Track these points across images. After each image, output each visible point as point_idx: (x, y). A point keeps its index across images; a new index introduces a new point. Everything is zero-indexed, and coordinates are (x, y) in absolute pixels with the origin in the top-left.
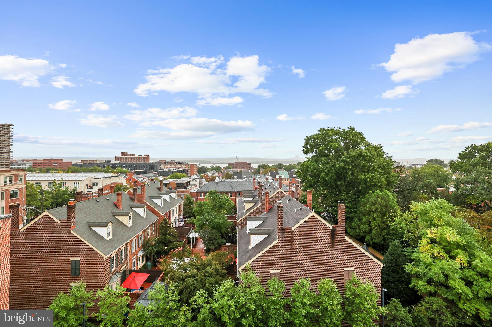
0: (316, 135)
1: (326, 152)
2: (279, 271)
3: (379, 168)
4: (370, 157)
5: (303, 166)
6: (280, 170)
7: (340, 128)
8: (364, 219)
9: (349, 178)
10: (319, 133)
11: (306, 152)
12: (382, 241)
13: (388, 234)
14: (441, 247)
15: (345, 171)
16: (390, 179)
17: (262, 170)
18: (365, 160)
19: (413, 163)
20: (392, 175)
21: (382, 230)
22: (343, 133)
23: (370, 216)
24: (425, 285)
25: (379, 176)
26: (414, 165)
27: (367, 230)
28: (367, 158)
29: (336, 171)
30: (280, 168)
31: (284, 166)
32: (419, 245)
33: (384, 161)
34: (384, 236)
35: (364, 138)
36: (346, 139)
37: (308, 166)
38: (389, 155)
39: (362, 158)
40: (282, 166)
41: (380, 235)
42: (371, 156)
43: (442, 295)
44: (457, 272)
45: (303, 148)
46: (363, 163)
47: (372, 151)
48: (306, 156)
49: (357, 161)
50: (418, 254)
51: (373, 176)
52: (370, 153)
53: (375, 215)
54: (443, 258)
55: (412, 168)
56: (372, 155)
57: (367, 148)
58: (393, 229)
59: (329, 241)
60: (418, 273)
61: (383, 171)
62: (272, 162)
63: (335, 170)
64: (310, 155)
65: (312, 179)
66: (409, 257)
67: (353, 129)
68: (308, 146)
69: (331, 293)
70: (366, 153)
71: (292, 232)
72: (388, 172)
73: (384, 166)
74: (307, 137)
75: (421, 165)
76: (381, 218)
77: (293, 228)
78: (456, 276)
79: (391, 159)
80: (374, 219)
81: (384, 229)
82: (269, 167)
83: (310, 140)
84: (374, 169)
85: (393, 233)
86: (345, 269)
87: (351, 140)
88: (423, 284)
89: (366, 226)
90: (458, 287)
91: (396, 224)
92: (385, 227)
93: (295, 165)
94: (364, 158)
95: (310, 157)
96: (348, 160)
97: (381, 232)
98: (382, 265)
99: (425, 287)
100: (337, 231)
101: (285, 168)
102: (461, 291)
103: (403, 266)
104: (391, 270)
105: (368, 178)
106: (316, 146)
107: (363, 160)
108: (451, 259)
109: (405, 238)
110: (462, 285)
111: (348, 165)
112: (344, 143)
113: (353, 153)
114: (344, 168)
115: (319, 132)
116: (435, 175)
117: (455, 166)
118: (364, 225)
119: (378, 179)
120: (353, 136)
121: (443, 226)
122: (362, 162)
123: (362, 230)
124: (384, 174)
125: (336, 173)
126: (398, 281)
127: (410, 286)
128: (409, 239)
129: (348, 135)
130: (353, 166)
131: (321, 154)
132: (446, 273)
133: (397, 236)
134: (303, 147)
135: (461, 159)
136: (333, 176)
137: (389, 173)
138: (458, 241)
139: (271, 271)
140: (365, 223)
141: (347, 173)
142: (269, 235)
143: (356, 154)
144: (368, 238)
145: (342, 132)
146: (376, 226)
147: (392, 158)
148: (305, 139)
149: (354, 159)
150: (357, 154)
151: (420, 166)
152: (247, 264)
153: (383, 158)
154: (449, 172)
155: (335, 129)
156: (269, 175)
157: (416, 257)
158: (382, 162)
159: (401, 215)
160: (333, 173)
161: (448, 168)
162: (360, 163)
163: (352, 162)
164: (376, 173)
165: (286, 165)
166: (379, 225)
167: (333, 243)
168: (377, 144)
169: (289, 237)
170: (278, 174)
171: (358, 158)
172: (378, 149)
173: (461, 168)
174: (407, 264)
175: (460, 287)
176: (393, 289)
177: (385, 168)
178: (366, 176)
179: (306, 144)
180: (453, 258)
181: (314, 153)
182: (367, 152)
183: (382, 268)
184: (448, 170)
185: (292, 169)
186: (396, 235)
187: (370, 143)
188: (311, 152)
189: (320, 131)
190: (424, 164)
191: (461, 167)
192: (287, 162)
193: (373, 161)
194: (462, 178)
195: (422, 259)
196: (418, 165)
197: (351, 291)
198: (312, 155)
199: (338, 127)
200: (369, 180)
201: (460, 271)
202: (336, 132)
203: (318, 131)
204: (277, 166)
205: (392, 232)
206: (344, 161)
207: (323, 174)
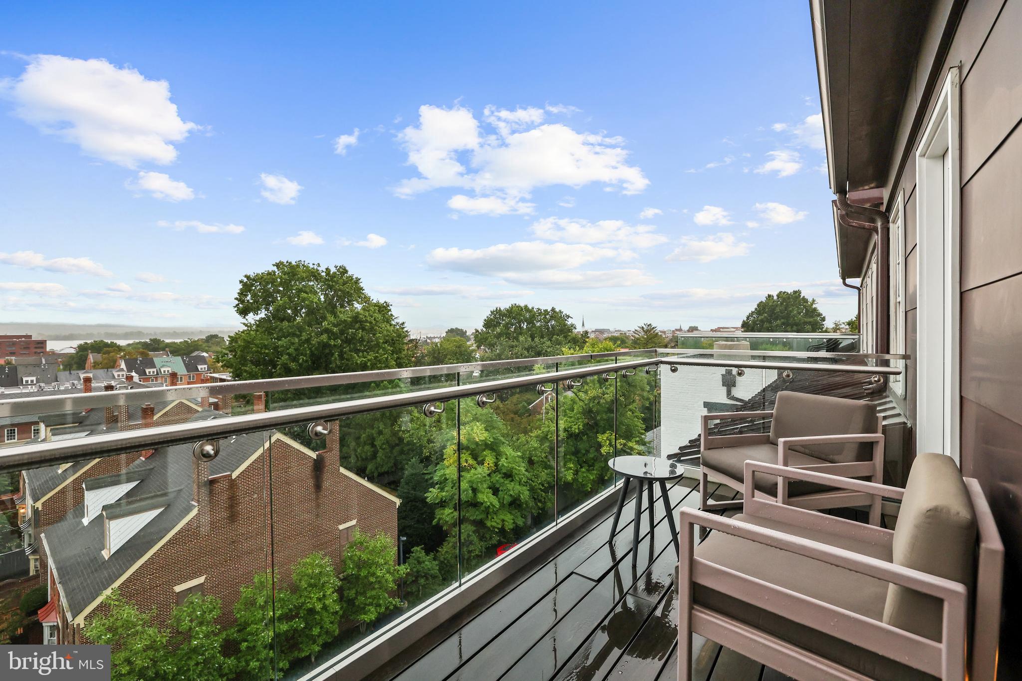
0: (269, 274)
1: (289, 311)
2: (201, 580)
3: (386, 343)
4: (371, 323)
5: (236, 342)
6: (157, 356)
7: (319, 265)
8: (363, 435)
9: (336, 363)
10: (276, 270)
11: (243, 312)
12: (392, 467)
13: (402, 452)
14: (469, 452)
15: (327, 351)
16: (402, 361)
17: (91, 358)
18: (363, 329)
19: (429, 336)
20: (404, 355)
21: (392, 447)
22: (326, 276)
23: (373, 429)
24: (452, 513)
25: (386, 356)
26: (430, 338)
27: (369, 454)
28: (367, 326)
29: (311, 352)
30: (155, 350)
31: (168, 345)
32: (445, 457)
33: (393, 331)
34: (395, 457)
35: (362, 289)
36: (331, 287)
37: (248, 344)
38: (400, 321)
39: (357, 325)
40: (161, 346)
41: (390, 457)
42: (374, 322)
43: (471, 518)
44: (485, 481)
45: (237, 302)
46: (360, 335)
47: (374, 312)
48: (244, 321)
49: (350, 330)
50: (442, 471)
51: (376, 358)
52: (372, 317)
53: (381, 426)
54: (471, 466)
55: (428, 344)
56: (375, 319)
57: (367, 307)
58: (409, 443)
59: (311, 482)
60: (444, 499)
61: (392, 348)
62: (126, 336)
63: (310, 349)
64: (252, 318)
65: (259, 370)
66: (431, 481)
67: (346, 271)
68: (249, 297)
69: (320, 579)
70: (365, 316)
71: (232, 484)
72: (399, 349)
73: (392, 340)
74: (248, 277)
75: (439, 338)
76: (390, 428)
77: (234, 476)
78: (485, 486)
79: (404, 328)
80: (380, 433)
81: (397, 445)
82: (119, 348)
83: (252, 285)
84: (378, 345)
85: (409, 450)
86: (341, 527)
87: (340, 290)
88: (450, 511)
89: (367, 448)
90: (486, 500)
91: (413, 434)
92: (397, 442)
93: (200, 343)
94: (361, 325)
95: (253, 322)
96: (335, 329)
97: (391, 452)
98: (398, 502)
99: (452, 515)
100: (326, 460)
101: (172, 349)
102: (489, 504)
103: (425, 495)
104: (408, 508)
105: (368, 360)
106: (267, 299)
107: (359, 328)
108: (479, 465)
109: (426, 453)
110: (490, 495)
111: (334, 340)
112: (326, 295)
113: (345, 314)
114: (325, 345)
115: (275, 268)
116: (457, 353)
117: (480, 339)
118: (363, 448)
119: (384, 362)
120: (344, 284)
121: (471, 422)
122: (359, 333)
123: (361, 457)
124: (393, 352)
125: (312, 354)
126: (418, 522)
127: (434, 522)
128: (430, 453)
129: (334, 281)
130: (342, 340)
131: (278, 316)
132: (474, 486)
133: (415, 452)
134: (236, 299)
135: (486, 328)
136: (307, 361)
137: (400, 351)
138: (486, 439)
139: (178, 589)
140: (365, 444)
141: (333, 354)
142: (168, 506)
143: (348, 317)
144: (370, 467)
145: (324, 274)
146: (383, 444)
147: (405, 325)
148: (241, 282)
149: (345, 326)
150: (350, 318)
151: (437, 340)
152: (108, 592)
153: (391, 325)
154: (472, 348)
155: (311, 266)
156: (122, 370)
157: (441, 476)
158: (390, 332)
159: (418, 418)
160: (305, 355)
161: (472, 342)
162: (355, 334)
163: (342, 332)
164: (381, 351)
165: (174, 343)
166: (387, 442)
167: (318, 487)
168: (382, 301)
169: (225, 497)
170: (154, 366)
171: (350, 325)
172: (384, 309)
173: (485, 341)
174: (430, 490)
175: (488, 498)
176: (412, 537)
177: (394, 343)
178: (365, 358)
179: (242, 293)
180: (481, 463)
181: (262, 314)
182: (367, 314)
183: (397, 507)
184: (472, 344)
185: (192, 352)
186: (413, 451)
187: (370, 299)
188: (256, 310)
189: (277, 265)
190: (442, 336)
191: (486, 339)
192: (175, 334)
193: (375, 330)
194: (487, 355)
195: (447, 476)
196: (434, 338)
197: (353, 562)
198: (257, 318)
199: (316, 263)
200: (371, 364)
201: (488, 478)
202: (312, 272)
203: (274, 265)
204: (145, 345)
205: (406, 449)
206: (327, 331)
207: (285, 357)
